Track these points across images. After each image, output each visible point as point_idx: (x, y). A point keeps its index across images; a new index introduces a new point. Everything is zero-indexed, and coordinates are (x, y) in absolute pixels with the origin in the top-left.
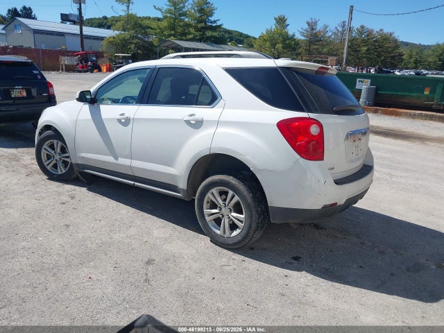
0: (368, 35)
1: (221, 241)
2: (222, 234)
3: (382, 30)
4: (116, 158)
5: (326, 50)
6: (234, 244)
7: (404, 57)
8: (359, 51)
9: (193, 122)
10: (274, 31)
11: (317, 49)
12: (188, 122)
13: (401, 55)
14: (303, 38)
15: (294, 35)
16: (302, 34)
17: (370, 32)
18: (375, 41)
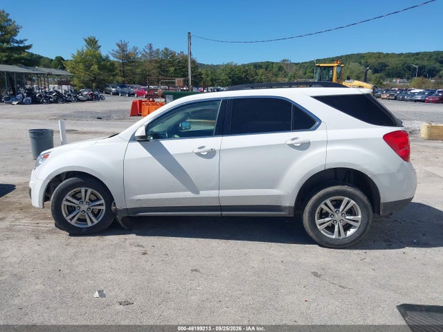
0: (173, 57)
1: (337, 243)
2: (337, 237)
3: (182, 52)
4: (197, 192)
5: (139, 70)
6: (351, 242)
7: (203, 76)
8: (167, 71)
9: (299, 145)
10: (87, 53)
11: (131, 70)
12: (292, 146)
13: (201, 74)
14: (115, 60)
15: (107, 57)
16: (115, 56)
17: (173, 55)
18: (179, 62)
